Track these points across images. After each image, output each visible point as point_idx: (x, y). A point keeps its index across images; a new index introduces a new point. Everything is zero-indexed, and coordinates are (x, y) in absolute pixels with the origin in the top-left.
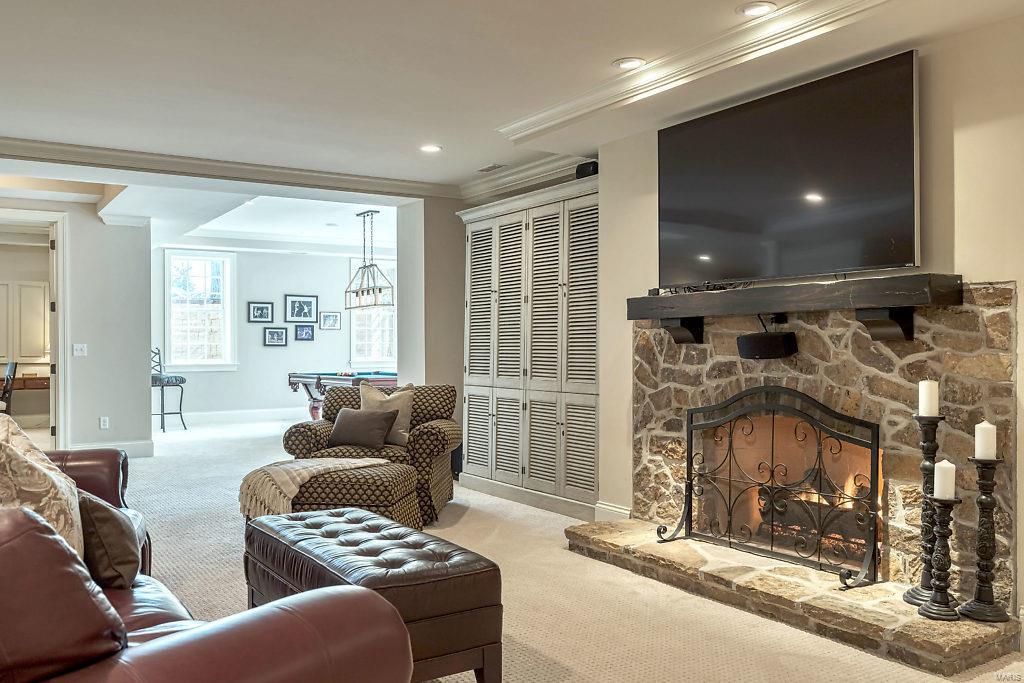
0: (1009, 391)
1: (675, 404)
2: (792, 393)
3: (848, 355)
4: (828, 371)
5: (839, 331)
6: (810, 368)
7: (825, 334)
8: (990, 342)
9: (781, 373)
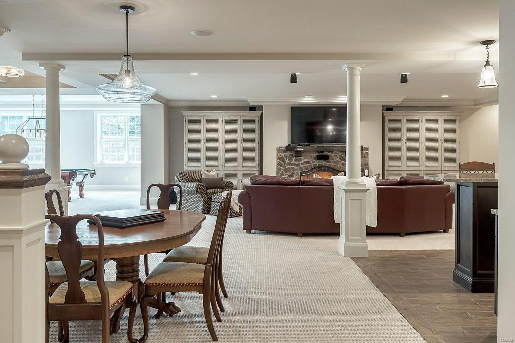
0: (368, 165)
1: (291, 171)
2: (325, 167)
3: (338, 159)
4: (333, 162)
5: (336, 154)
6: (330, 162)
7: (333, 155)
8: (365, 157)
9: (323, 163)
